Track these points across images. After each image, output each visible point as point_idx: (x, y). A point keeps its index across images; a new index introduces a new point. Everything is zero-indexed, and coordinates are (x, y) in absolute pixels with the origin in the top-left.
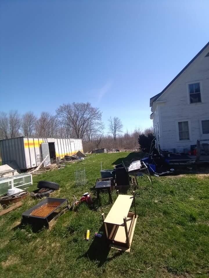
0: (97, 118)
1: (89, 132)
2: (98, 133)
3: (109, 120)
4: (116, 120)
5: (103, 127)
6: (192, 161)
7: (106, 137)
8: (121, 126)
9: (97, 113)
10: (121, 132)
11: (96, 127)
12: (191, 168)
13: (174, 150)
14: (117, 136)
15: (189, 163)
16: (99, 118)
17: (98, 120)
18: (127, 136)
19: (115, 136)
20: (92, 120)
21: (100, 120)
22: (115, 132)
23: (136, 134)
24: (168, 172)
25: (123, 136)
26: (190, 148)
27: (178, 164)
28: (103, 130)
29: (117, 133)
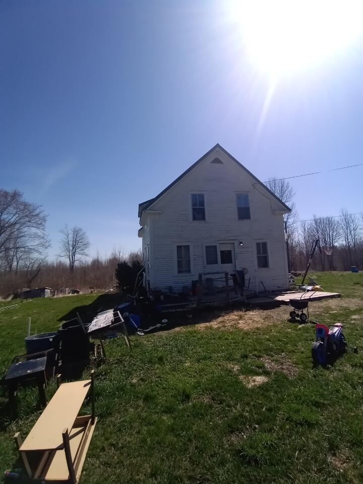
0: (35, 225)
1: (12, 253)
2: (35, 255)
3: (62, 231)
4: (76, 232)
5: (47, 244)
6: (193, 304)
7: (53, 264)
8: (86, 245)
9: (37, 215)
10: (86, 255)
11: (31, 243)
12: (191, 316)
13: (170, 288)
14: (77, 264)
15: (188, 308)
16: (40, 224)
17: (38, 228)
18: (96, 264)
19: (73, 262)
20: (22, 227)
21: (43, 229)
22: (74, 254)
23: (114, 261)
24: (158, 325)
25: (90, 263)
26: (191, 285)
27: (174, 310)
28: (47, 250)
29: (77, 256)
